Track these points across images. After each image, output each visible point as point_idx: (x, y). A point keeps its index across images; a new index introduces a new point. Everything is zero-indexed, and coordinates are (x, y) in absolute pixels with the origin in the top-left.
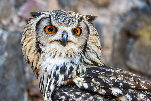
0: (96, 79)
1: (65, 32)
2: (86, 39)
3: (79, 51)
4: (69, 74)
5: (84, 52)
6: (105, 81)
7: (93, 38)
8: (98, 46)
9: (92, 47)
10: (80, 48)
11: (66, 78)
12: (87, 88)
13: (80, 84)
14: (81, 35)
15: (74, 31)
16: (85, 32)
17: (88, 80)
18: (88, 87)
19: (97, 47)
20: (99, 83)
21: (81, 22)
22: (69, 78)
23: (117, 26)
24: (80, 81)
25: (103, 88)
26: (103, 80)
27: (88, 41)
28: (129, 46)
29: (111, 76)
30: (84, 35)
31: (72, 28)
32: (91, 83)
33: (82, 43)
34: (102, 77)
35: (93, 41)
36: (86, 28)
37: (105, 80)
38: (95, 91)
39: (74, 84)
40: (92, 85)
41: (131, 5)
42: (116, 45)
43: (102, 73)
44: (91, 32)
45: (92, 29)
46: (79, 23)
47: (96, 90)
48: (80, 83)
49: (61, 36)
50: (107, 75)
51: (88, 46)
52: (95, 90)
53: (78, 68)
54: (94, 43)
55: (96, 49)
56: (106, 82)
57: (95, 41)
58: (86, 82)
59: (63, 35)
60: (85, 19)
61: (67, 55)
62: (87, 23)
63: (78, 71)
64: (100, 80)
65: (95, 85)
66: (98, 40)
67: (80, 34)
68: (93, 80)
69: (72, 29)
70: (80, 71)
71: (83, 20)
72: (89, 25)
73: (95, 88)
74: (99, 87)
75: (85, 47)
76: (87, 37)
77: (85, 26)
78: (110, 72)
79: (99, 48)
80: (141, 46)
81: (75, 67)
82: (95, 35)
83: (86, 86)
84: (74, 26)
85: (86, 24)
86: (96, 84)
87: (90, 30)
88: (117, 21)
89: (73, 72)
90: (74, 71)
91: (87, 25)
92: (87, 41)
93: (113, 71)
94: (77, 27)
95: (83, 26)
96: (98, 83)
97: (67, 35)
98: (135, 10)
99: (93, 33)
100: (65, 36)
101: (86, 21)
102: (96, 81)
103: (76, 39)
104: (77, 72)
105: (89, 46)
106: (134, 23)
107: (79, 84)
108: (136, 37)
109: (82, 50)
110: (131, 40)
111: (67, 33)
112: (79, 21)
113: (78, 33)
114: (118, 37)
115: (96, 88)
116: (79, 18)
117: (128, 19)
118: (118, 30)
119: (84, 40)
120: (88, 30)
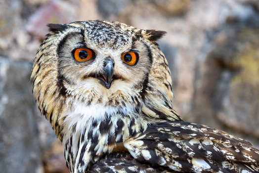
0: (166, 143)
1: (109, 58)
2: (146, 71)
4: (116, 133)
5: (143, 94)
6: (180, 147)
7: (158, 70)
8: (168, 84)
9: (157, 85)
10: (136, 87)
11: (110, 141)
12: (148, 159)
13: (137, 152)
14: (138, 64)
15: (125, 57)
16: (144, 59)
17: (150, 144)
18: (150, 157)
19: (166, 85)
20: (170, 150)
21: (137, 42)
22: (117, 140)
23: (202, 50)
24: (136, 147)
25: (176, 160)
26: (178, 145)
27: (150, 75)
28: (222, 86)
29: (191, 139)
30: (142, 64)
31: (121, 52)
32: (156, 151)
33: (138, 79)
34: (175, 141)
35: (158, 75)
36: (147, 53)
37: (182, 145)
38: (163, 164)
39: (126, 152)
40: (158, 154)
41: (225, 12)
42: (200, 84)
43: (176, 133)
44: (155, 60)
45: (157, 54)
46: (133, 43)
47: (165, 162)
48: (137, 150)
49: (101, 65)
50: (184, 136)
51: (149, 85)
52: (163, 162)
53: (132, 123)
54: (160, 78)
55: (163, 89)
56: (182, 149)
57: (162, 75)
58: (147, 149)
59: (105, 64)
60: (145, 36)
61: (111, 101)
62: (149, 43)
63: (133, 128)
64: (172, 145)
65: (164, 155)
66: (167, 74)
67: (136, 63)
68: (160, 145)
69: (122, 54)
70: (136, 128)
71: (141, 39)
72: (151, 46)
73: (163, 159)
74: (170, 157)
75: (145, 86)
76: (149, 68)
77: (145, 48)
78: (190, 132)
79: (169, 87)
80: (244, 85)
81: (127, 122)
82: (162, 64)
83: (147, 155)
84: (126, 48)
85: (146, 45)
86: (165, 152)
87: (154, 56)
88: (201, 41)
89: (123, 129)
90: (125, 129)
91: (148, 47)
92: (147, 75)
93: (194, 130)
94: (131, 51)
95: (140, 48)
96: (168, 150)
97: (114, 64)
98: (233, 21)
99: (158, 61)
100: (109, 65)
101: (146, 41)
102: (165, 146)
103: (128, 71)
104: (131, 131)
105: (152, 84)
106: (230, 45)
107: (134, 151)
108: (235, 70)
109: (139, 91)
110: (226, 75)
111: (113, 60)
112: (134, 40)
113: (133, 62)
114: (203, 69)
115: (165, 159)
116: (133, 35)
117: (221, 37)
118: (202, 58)
119: (143, 73)
120: (150, 56)
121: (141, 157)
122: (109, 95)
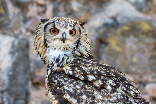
1: (64, 33)
2: (79, 37)
3: (74, 46)
4: (61, 62)
5: (77, 46)
6: (84, 70)
7: (84, 37)
8: (87, 42)
9: (83, 43)
10: (75, 44)
12: (71, 74)
13: (67, 71)
14: (76, 35)
15: (70, 32)
16: (78, 33)
18: (72, 74)
19: (87, 43)
20: (80, 71)
21: (75, 26)
22: (60, 65)
24: (67, 69)
26: (83, 69)
27: (80, 39)
28: (101, 50)
29: (89, 66)
30: (77, 35)
31: (69, 30)
32: (75, 71)
33: (76, 40)
34: (83, 67)
35: (84, 39)
36: (79, 31)
37: (85, 69)
38: (77, 77)
40: (75, 73)
41: (103, 21)
43: (83, 63)
44: (82, 33)
45: (83, 31)
46: (74, 27)
47: (78, 76)
48: (68, 71)
49: (61, 36)
51: (80, 43)
52: (77, 76)
53: (68, 59)
54: (84, 40)
55: (85, 44)
56: (85, 71)
57: (85, 39)
58: (71, 70)
59: (63, 35)
60: (78, 24)
61: (64, 49)
62: (80, 27)
63: (68, 60)
64: (81, 69)
65: (77, 73)
66: (87, 38)
67: (75, 35)
68: (76, 69)
69: (69, 31)
71: (77, 25)
72: (81, 28)
73: (77, 75)
74: (80, 74)
76: (80, 36)
77: (78, 29)
79: (88, 43)
81: (66, 58)
82: (85, 35)
83: (71, 73)
85: (78, 27)
86: (78, 72)
87: (82, 31)
89: (64, 61)
91: (79, 28)
92: (79, 39)
93: (91, 62)
94: (73, 29)
95: (76, 28)
96: (79, 71)
97: (66, 36)
98: (106, 25)
99: (83, 34)
100: (64, 36)
101: (79, 26)
102: (78, 69)
103: (72, 38)
104: (67, 61)
105: (81, 42)
107: (66, 71)
108: (106, 44)
109: (76, 45)
110: (103, 46)
111: (66, 34)
112: (74, 25)
113: (73, 34)
115: (78, 75)
116: (74, 23)
117: (101, 31)
119: (77, 38)
120: (80, 31)
121: (69, 73)
122: (64, 46)
